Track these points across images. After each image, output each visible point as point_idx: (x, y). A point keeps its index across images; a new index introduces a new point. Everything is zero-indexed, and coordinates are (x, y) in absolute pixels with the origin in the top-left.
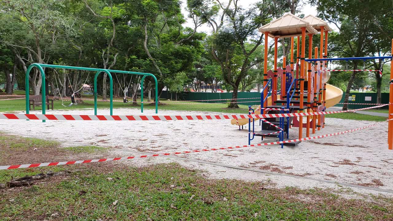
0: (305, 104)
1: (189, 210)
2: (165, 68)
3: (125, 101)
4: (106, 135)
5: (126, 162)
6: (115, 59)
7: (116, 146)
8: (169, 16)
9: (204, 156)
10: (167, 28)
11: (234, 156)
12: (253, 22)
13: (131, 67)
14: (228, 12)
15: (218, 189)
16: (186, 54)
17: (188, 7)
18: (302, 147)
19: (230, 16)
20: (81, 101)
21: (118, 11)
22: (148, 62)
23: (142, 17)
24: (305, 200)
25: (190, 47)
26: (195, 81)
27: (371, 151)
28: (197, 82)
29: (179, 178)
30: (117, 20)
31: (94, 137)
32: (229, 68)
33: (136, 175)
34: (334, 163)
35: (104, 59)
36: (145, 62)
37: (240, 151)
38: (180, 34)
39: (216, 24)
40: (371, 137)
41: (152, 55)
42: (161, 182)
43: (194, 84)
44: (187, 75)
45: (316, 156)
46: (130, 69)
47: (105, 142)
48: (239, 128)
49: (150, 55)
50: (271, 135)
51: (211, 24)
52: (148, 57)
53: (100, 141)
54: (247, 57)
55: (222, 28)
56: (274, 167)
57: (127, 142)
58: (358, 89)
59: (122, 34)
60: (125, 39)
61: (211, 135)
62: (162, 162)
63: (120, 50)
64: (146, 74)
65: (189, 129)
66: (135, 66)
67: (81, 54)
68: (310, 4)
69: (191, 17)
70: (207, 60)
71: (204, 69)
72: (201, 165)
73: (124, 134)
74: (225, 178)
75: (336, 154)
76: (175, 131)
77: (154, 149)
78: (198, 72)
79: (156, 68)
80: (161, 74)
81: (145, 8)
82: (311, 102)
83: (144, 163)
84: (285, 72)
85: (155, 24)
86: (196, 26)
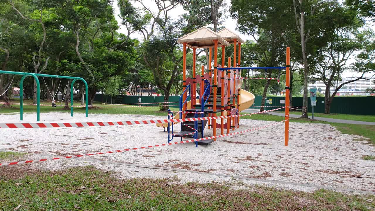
0: (218, 107)
1: (92, 209)
2: (98, 72)
3: (53, 105)
4: (28, 140)
5: (41, 166)
6: (47, 63)
7: (36, 150)
8: (103, 22)
9: (122, 157)
10: (101, 33)
11: (151, 157)
12: (182, 32)
13: (62, 71)
14: (158, 21)
15: (125, 188)
16: (119, 59)
17: (121, 14)
18: (214, 146)
19: (161, 25)
20: (8, 105)
21: (49, 15)
22: (79, 66)
23: (74, 22)
24: (200, 193)
25: (123, 53)
26: (131, 85)
27: (271, 147)
28: (133, 86)
29: (91, 180)
30: (47, 24)
31: (14, 142)
32: (160, 73)
33: (48, 179)
34: (237, 159)
35: (34, 63)
36: (76, 66)
37: (159, 151)
38: (113, 39)
39: (147, 32)
40: (276, 136)
41: (84, 59)
42: (71, 184)
43: (130, 88)
44: (122, 78)
45: (224, 153)
46: (61, 73)
47: (25, 147)
48: (164, 130)
49: (82, 60)
50: (187, 135)
51: (142, 32)
52: (79, 61)
53: (20, 147)
54: (176, 64)
55: (152, 36)
56: (185, 165)
57: (48, 147)
58: (276, 94)
59: (54, 37)
60: (56, 43)
61: (136, 137)
62: (78, 165)
63: (51, 54)
64: (75, 78)
65: (117, 132)
66: (66, 70)
67: (8, 56)
68: (232, 17)
69: (124, 23)
70: (143, 65)
71: (139, 74)
72: (116, 166)
73: (47, 138)
74: (136, 177)
75: (242, 151)
76: (101, 134)
77: (74, 153)
78: (133, 76)
79: (88, 72)
80: (94, 78)
81: (76, 14)
82: (224, 106)
83: (59, 167)
84: (204, 79)
85: (87, 30)
86: (129, 33)
